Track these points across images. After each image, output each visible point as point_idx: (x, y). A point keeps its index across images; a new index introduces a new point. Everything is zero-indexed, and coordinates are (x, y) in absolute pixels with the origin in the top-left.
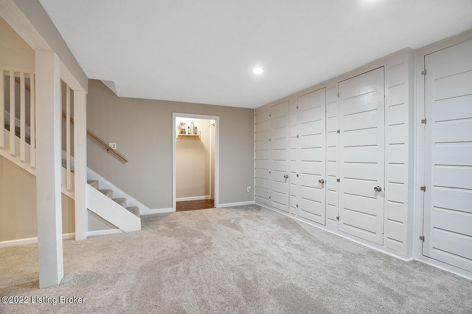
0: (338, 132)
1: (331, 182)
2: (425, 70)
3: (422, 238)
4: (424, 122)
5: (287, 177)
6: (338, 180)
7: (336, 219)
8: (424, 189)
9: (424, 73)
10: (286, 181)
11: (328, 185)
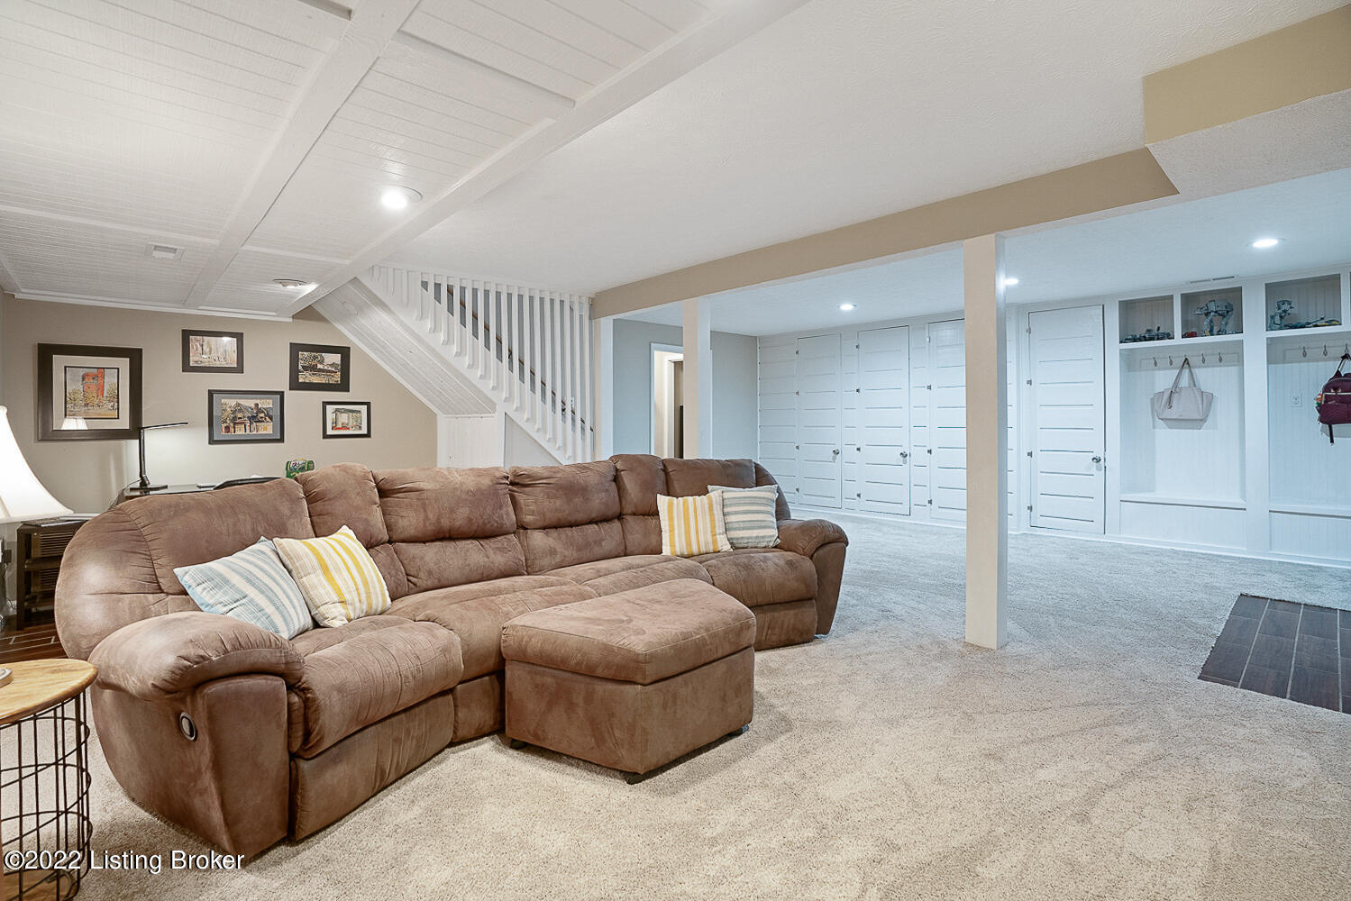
0: (929, 388)
1: (918, 455)
2: (1030, 329)
3: (1030, 508)
4: (1030, 382)
5: (836, 453)
6: (930, 452)
7: (927, 503)
8: (1030, 454)
9: (1029, 331)
10: (834, 459)
11: (912, 460)
